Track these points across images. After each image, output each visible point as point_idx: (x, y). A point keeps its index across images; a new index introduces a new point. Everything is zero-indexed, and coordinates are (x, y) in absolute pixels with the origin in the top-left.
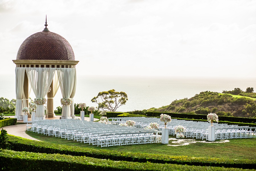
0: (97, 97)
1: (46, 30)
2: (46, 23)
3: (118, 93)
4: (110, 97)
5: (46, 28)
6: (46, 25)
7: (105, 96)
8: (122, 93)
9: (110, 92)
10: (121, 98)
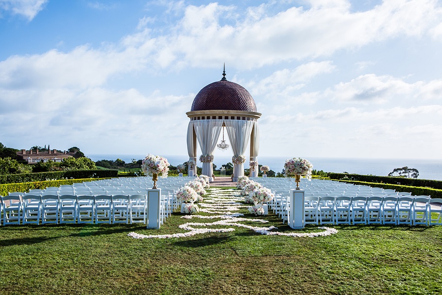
0: (393, 173)
1: (224, 79)
2: (224, 72)
3: (411, 169)
4: (403, 173)
5: (224, 77)
6: (224, 74)
7: (399, 171)
8: (414, 170)
9: (403, 168)
10: (413, 173)
